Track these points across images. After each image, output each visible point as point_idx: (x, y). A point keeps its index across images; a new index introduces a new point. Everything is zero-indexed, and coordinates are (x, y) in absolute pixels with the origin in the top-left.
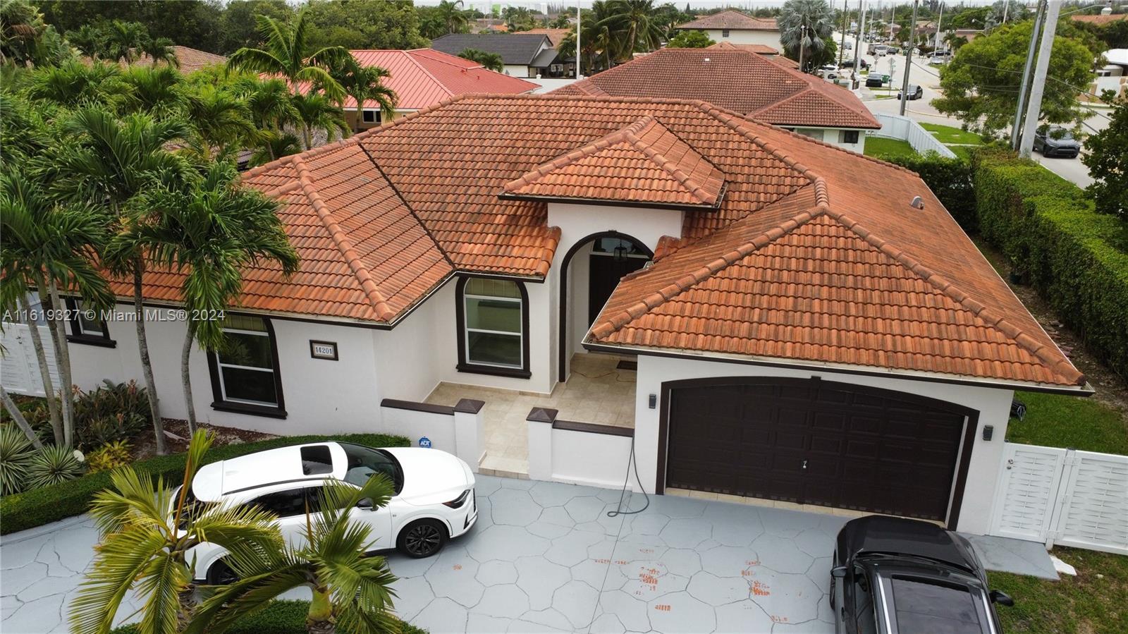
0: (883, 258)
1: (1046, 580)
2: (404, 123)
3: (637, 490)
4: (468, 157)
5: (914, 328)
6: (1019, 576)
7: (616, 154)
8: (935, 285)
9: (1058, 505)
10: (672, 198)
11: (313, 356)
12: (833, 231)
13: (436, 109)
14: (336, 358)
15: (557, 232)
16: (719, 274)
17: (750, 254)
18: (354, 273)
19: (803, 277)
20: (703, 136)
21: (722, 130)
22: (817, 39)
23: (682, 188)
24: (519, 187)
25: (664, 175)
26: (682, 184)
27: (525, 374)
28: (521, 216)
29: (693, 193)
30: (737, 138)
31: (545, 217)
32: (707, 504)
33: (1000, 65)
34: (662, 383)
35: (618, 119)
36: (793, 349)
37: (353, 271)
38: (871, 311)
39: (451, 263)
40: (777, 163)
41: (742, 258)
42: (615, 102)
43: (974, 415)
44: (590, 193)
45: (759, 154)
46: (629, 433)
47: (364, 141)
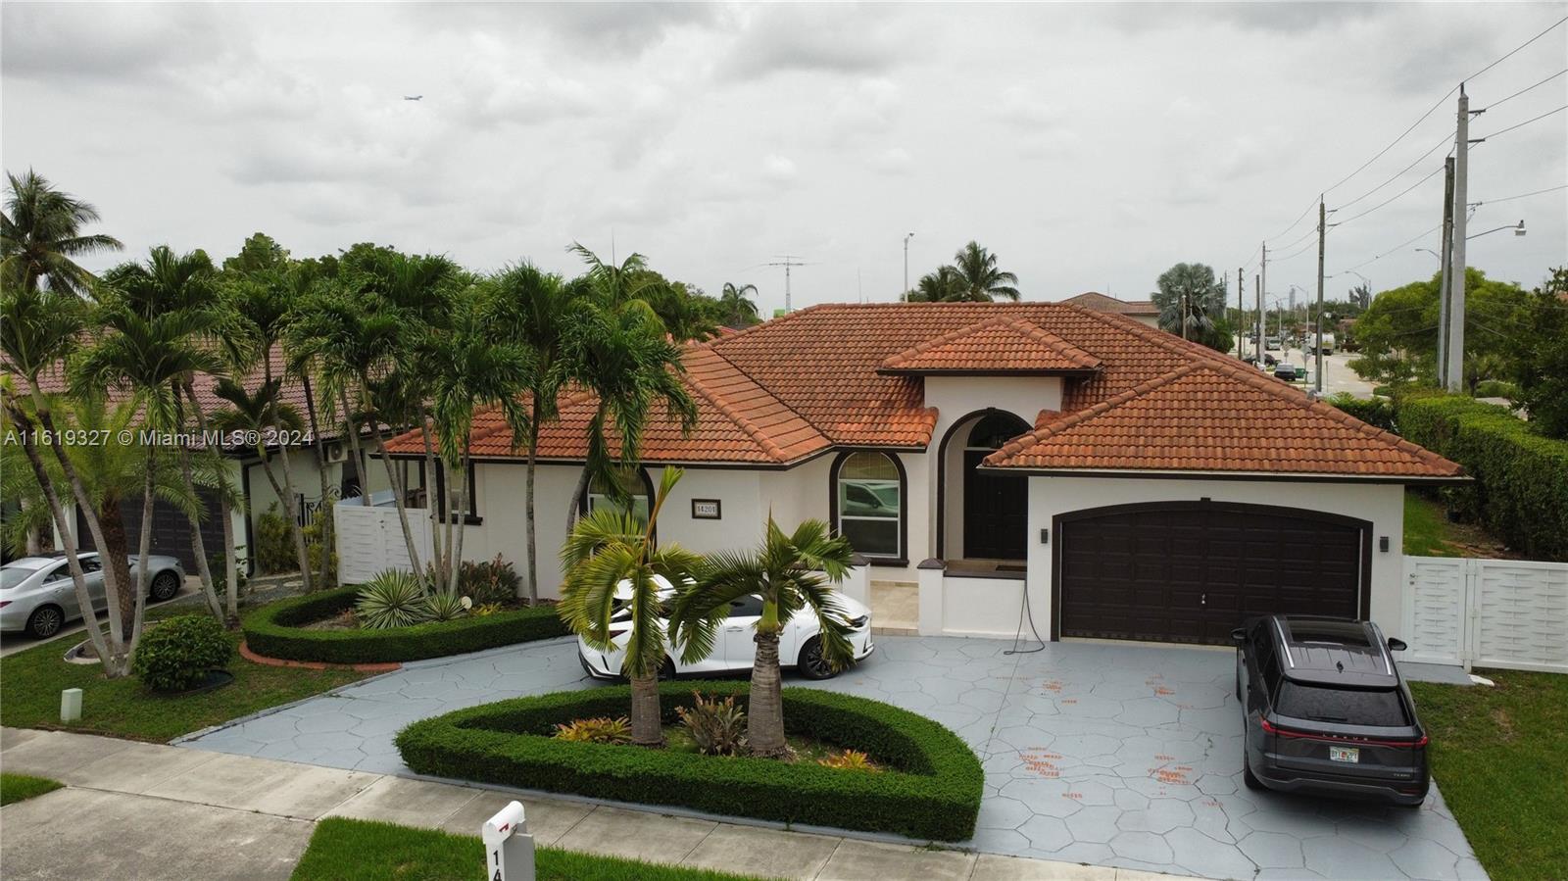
0: (1265, 396)
1: (1461, 686)
2: (757, 331)
3: (1032, 637)
4: (831, 357)
6: (1434, 684)
7: (992, 334)
10: (1052, 365)
11: (694, 516)
12: (1214, 379)
13: (792, 319)
14: (719, 517)
15: (935, 412)
16: (1103, 414)
17: (1132, 399)
18: (742, 428)
19: (1185, 413)
20: (1076, 331)
21: (1095, 325)
22: (1204, 319)
23: (1061, 357)
24: (899, 362)
25: (1041, 347)
26: (1060, 353)
27: (903, 562)
28: (896, 401)
29: (1071, 360)
30: (1112, 330)
31: (922, 400)
32: (1104, 648)
34: (1054, 517)
36: (1180, 463)
37: (740, 427)
38: (1254, 433)
39: (829, 438)
40: (1156, 349)
41: (1124, 402)
42: (981, 307)
43: (1368, 526)
44: (970, 365)
45: (1136, 343)
46: (1021, 574)
47: (717, 347)
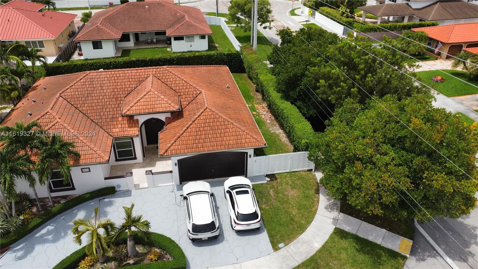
0: (222, 120)
1: (265, 183)
3: (175, 184)
4: (101, 97)
5: (232, 138)
8: (235, 126)
9: (266, 167)
10: (168, 110)
11: (82, 172)
12: (210, 113)
14: (90, 171)
15: (137, 120)
16: (186, 132)
17: (192, 124)
18: (91, 149)
19: (206, 128)
20: (168, 80)
23: (170, 106)
24: (126, 113)
25: (164, 102)
26: (170, 104)
27: (135, 158)
29: (173, 107)
30: (178, 79)
31: (133, 116)
34: (178, 161)
35: (142, 76)
37: (91, 148)
39: (111, 136)
40: (191, 87)
41: (190, 126)
43: (247, 153)
45: (185, 84)
46: (171, 172)
47: (61, 95)
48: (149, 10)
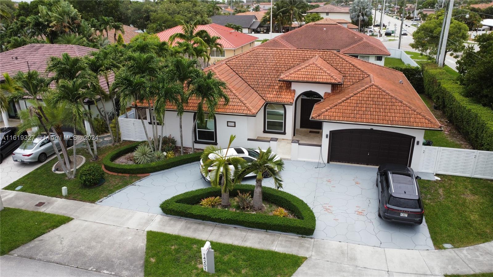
0: (390, 97)
1: (432, 181)
2: (239, 57)
3: (322, 162)
4: (262, 68)
5: (398, 115)
6: (426, 180)
7: (312, 68)
8: (404, 104)
9: (437, 162)
10: (329, 81)
11: (228, 126)
12: (376, 90)
13: (249, 53)
14: (235, 126)
15: (294, 91)
16: (345, 102)
17: (353, 96)
18: (242, 102)
19: (368, 102)
20: (335, 62)
21: (340, 60)
22: (365, 17)
23: (332, 78)
24: (284, 78)
25: (326, 74)
26: (332, 77)
27: (284, 133)
28: (283, 86)
29: (335, 80)
30: (345, 62)
31: (290, 87)
32: (341, 165)
33: (434, 31)
34: (330, 131)
35: (308, 56)
36: (366, 121)
38: (387, 111)
39: (264, 100)
40: (358, 70)
41: (350, 97)
42: (306, 51)
43: (414, 138)
44: (305, 79)
45: (352, 68)
46: (320, 146)
47: (227, 63)
48: (326, 31)
